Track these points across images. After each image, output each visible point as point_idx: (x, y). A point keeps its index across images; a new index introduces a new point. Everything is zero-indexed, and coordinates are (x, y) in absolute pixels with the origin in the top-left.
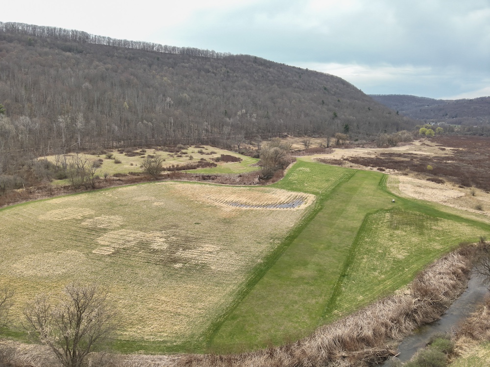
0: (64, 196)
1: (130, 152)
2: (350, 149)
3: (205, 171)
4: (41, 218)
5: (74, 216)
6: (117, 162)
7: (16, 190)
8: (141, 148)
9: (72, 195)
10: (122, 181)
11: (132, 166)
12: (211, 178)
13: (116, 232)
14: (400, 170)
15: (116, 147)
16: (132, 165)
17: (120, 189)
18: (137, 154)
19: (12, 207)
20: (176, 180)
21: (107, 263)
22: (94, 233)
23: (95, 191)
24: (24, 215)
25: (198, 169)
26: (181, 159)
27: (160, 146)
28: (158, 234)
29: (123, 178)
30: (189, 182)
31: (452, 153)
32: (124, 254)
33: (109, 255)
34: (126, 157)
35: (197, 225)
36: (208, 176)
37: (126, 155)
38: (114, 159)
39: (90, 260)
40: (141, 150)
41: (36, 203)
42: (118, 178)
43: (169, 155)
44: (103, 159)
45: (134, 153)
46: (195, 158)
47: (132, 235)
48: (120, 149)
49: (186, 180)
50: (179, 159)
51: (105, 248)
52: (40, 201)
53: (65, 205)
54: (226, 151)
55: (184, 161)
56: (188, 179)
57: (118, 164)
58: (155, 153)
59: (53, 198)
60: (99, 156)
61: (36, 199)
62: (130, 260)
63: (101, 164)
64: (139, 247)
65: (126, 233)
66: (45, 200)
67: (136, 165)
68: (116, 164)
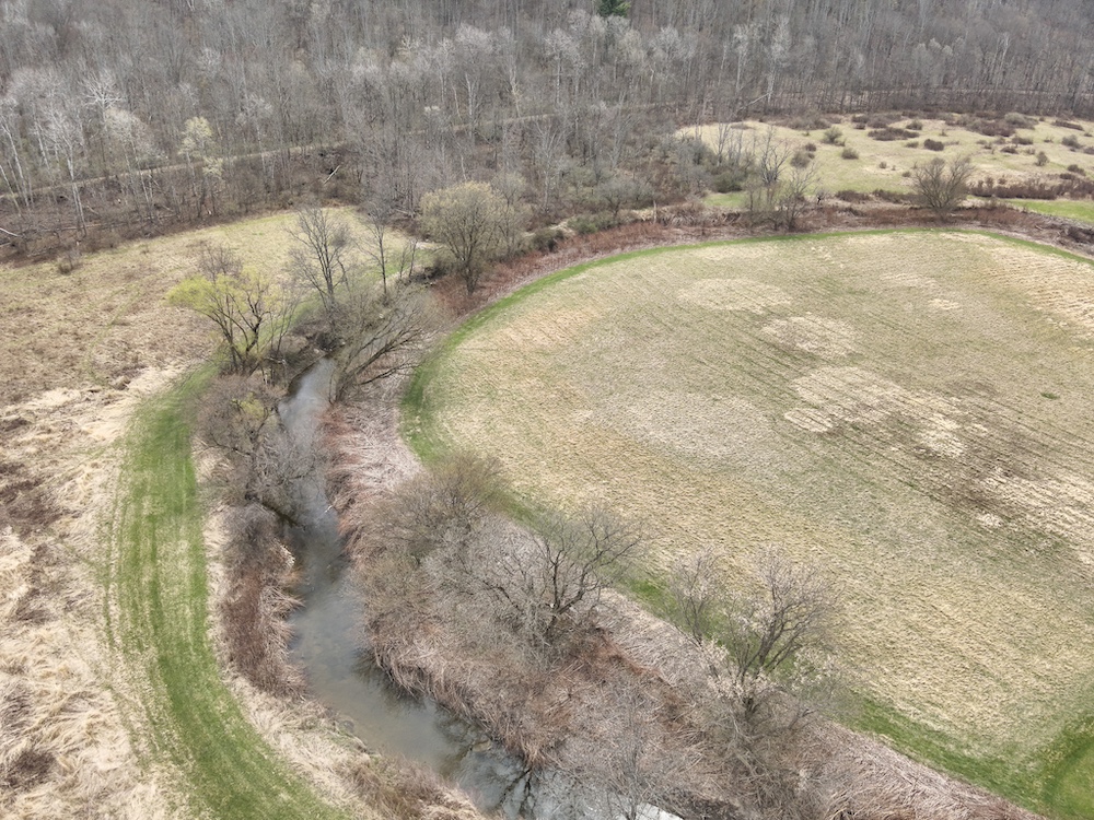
0: (729, 243)
1: (883, 126)
3: (1081, 209)
4: (684, 295)
5: (746, 305)
6: (849, 156)
7: (637, 212)
8: (911, 116)
9: (744, 241)
10: (856, 213)
11: (883, 171)
13: (837, 371)
15: (850, 110)
17: (852, 240)
18: (899, 132)
19: (629, 256)
20: (997, 231)
21: (816, 458)
22: (787, 361)
23: (794, 238)
24: (651, 280)
25: (1060, 200)
26: (1013, 159)
27: (958, 113)
28: (940, 402)
29: (859, 207)
30: (1034, 245)
32: (855, 442)
33: (820, 435)
34: (870, 141)
37: (871, 134)
38: (843, 145)
39: (778, 438)
40: (909, 121)
41: (674, 253)
42: (847, 205)
43: (981, 142)
44: (817, 145)
45: (891, 130)
46: (1052, 159)
47: (875, 390)
48: (858, 115)
49: (1024, 237)
50: (1006, 160)
51: (811, 412)
52: (683, 247)
53: (731, 270)
55: (1021, 167)
56: (1030, 234)
57: (851, 162)
58: (943, 135)
59: (706, 245)
60: (808, 135)
61: (673, 242)
62: (868, 464)
63: (811, 156)
64: (890, 432)
65: (861, 381)
66: (690, 247)
67: (894, 169)
68: (847, 161)
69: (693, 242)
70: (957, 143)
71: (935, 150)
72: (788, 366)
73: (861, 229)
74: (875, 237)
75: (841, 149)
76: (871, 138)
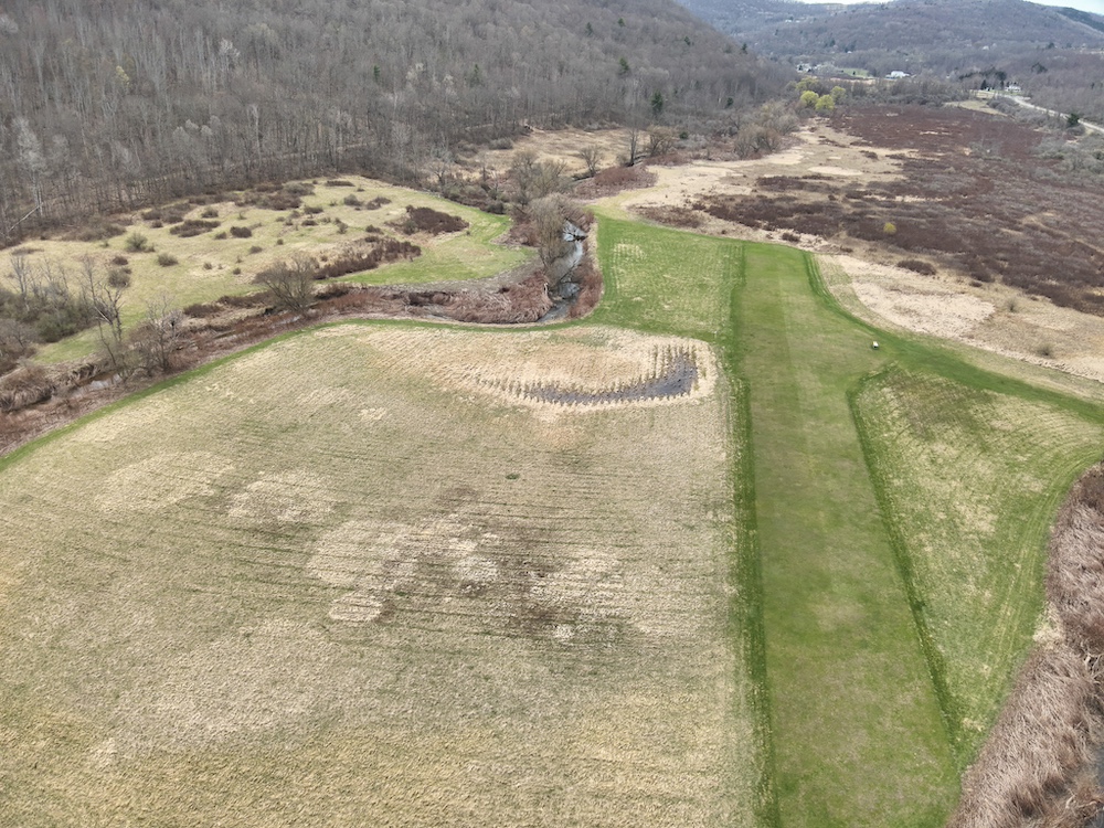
0: (109, 411)
1: (181, 220)
2: (683, 167)
3: (403, 272)
4: (106, 504)
5: (189, 488)
6: (167, 262)
8: (201, 202)
10: (217, 329)
11: (212, 272)
12: (435, 298)
13: (338, 534)
14: (828, 236)
15: (133, 207)
16: (208, 267)
17: (239, 366)
18: (198, 224)
20: (355, 316)
21: (395, 652)
22: (282, 544)
23: (178, 381)
24: (48, 497)
25: (383, 266)
26: (318, 232)
27: (240, 189)
28: (443, 525)
29: (217, 321)
30: (395, 322)
31: (896, 168)
32: (411, 611)
33: (378, 621)
34: (176, 240)
35: (517, 484)
36: (425, 295)
37: (173, 232)
38: (152, 250)
39: (344, 649)
40: (201, 209)
41: (50, 446)
42: (203, 322)
43: (281, 220)
44: (125, 255)
45: (190, 224)
46: (350, 223)
47: (385, 539)
48: (147, 211)
49: (382, 315)
50: (311, 234)
51: (349, 597)
52: (56, 435)
53: (137, 447)
54: (408, 190)
55: (329, 238)
56: (384, 311)
57: (173, 268)
58: (241, 218)
59: (83, 422)
60: (107, 245)
61: (39, 430)
62: (440, 631)
63: (128, 271)
64: (430, 581)
65: (365, 534)
66: (65, 432)
67: (221, 268)
68: (167, 268)
69: (63, 423)
70: (260, 225)
71: (245, 237)
72: (288, 551)
73: (238, 349)
74: (258, 355)
75: (154, 256)
76: (175, 236)
